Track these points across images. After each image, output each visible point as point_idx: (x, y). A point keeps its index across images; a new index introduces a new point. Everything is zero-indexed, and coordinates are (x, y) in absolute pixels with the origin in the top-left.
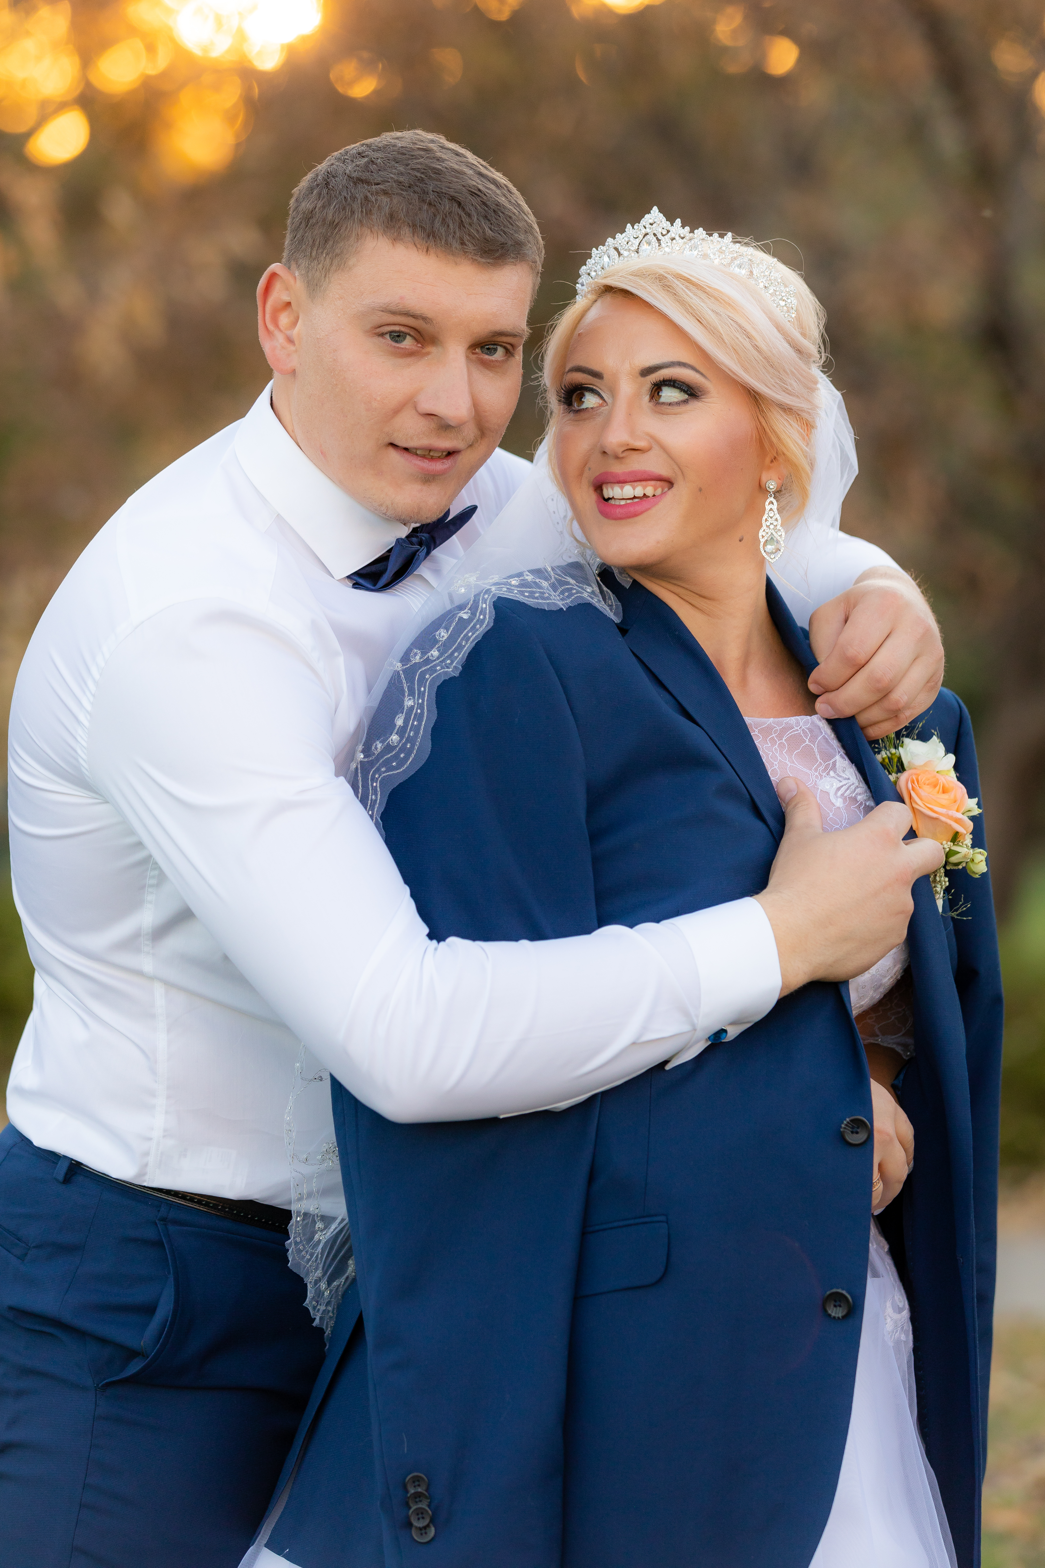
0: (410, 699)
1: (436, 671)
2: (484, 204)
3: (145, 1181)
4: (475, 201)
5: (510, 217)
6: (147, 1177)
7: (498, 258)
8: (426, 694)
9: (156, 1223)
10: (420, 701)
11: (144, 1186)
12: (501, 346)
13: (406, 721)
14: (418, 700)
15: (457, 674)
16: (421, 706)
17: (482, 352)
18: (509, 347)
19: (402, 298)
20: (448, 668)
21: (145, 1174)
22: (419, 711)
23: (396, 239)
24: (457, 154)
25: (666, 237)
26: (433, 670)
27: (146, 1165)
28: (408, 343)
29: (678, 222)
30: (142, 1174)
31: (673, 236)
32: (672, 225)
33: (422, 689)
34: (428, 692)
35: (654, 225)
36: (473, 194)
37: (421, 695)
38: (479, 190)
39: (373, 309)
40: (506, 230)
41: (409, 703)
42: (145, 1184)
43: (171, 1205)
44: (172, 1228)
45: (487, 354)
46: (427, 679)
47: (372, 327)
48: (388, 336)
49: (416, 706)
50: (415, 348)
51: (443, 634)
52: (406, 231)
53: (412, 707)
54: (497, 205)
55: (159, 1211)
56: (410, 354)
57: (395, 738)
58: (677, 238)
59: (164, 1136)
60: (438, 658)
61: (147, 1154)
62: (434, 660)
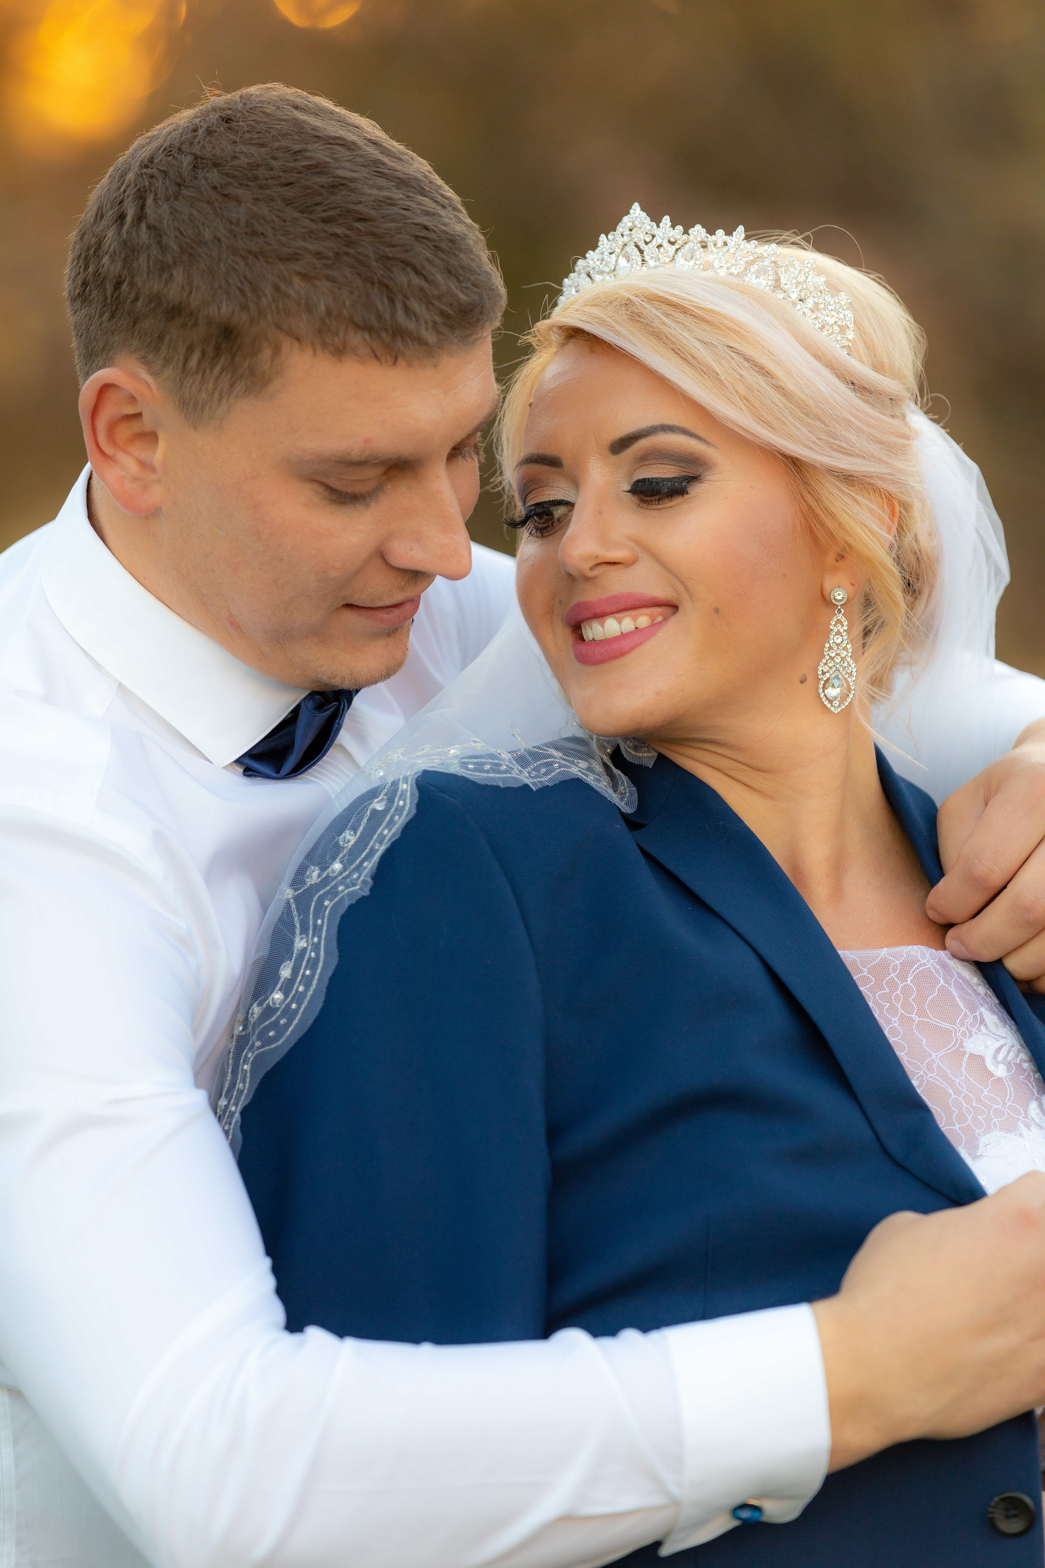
0: (301, 939)
1: (337, 893)
8: (325, 928)
10: (316, 939)
13: (295, 971)
14: (313, 939)
15: (366, 893)
16: (316, 946)
20: (354, 885)
22: (313, 954)
25: (650, 245)
26: (333, 892)
29: (666, 220)
31: (660, 241)
32: (658, 226)
33: (319, 922)
34: (327, 925)
35: (635, 231)
37: (317, 930)
41: (300, 944)
46: (326, 907)
49: (309, 948)
51: (350, 837)
53: (305, 949)
57: (278, 995)
58: (666, 244)
60: (340, 874)
62: (336, 877)
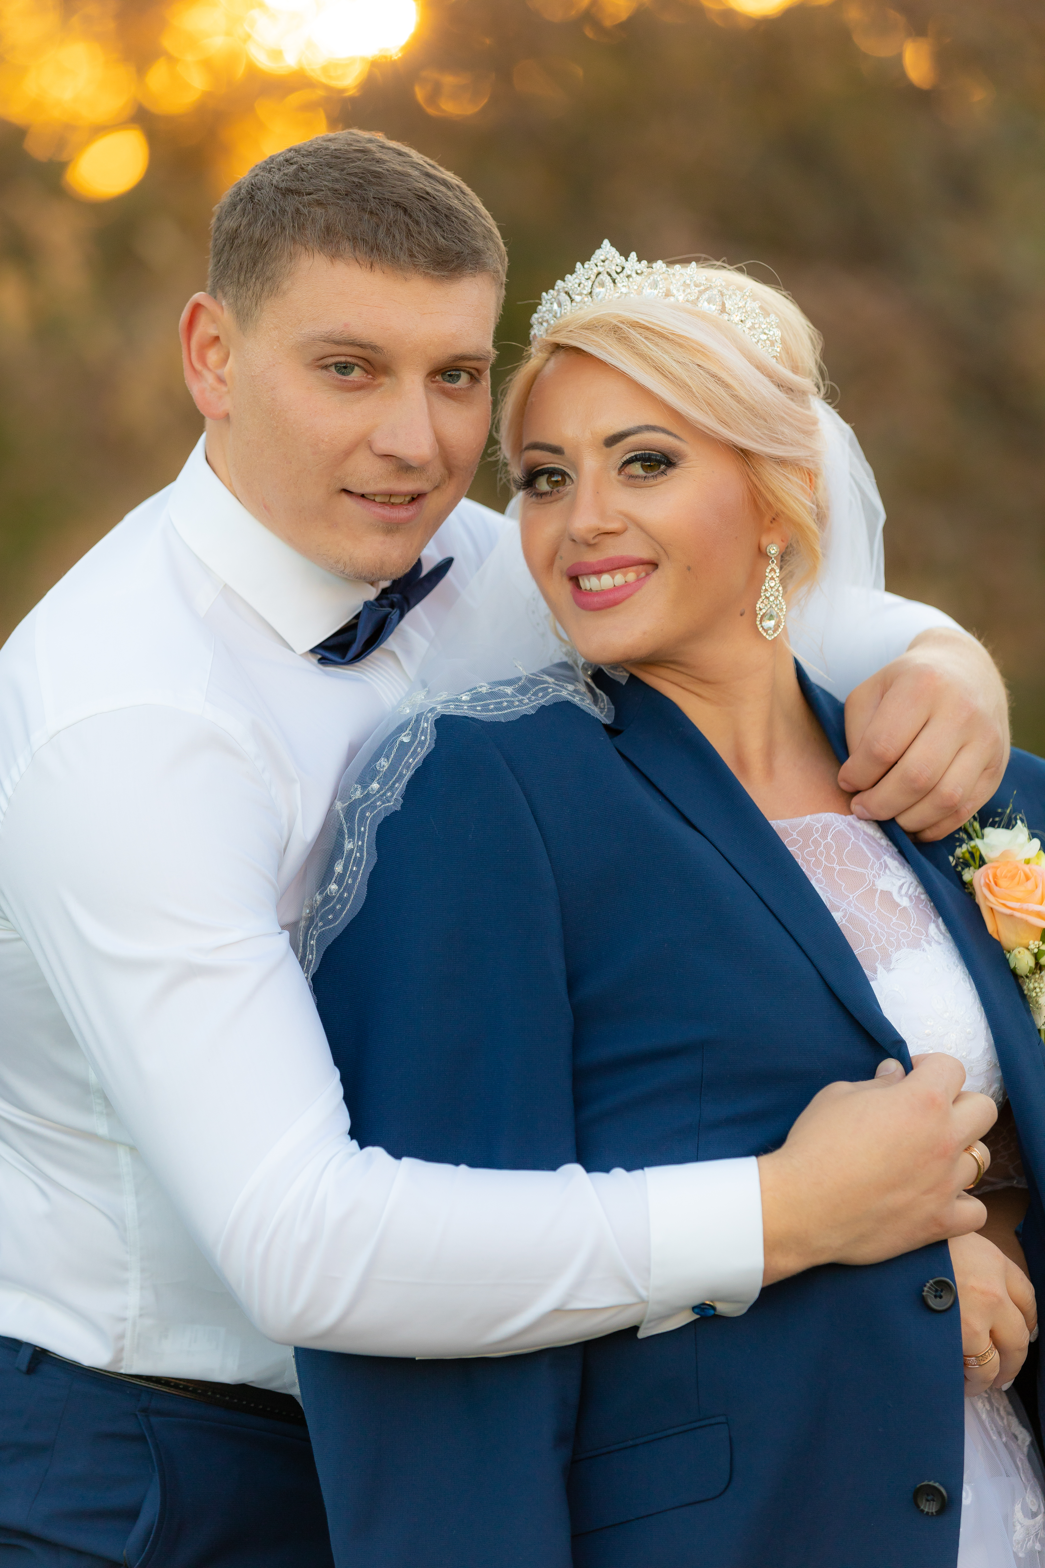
0: (349, 842)
1: (376, 807)
2: (434, 208)
3: (121, 1368)
4: (422, 205)
5: (465, 222)
6: (124, 1364)
7: (454, 270)
8: (367, 834)
9: (136, 1415)
10: (360, 843)
11: (121, 1374)
12: (464, 371)
13: (345, 868)
14: (358, 843)
15: (399, 808)
16: (360, 849)
17: (444, 379)
18: (473, 371)
19: (346, 325)
20: (389, 802)
21: (121, 1360)
22: (358, 854)
23: (335, 256)
24: (400, 154)
25: (621, 275)
26: (373, 807)
27: (122, 1350)
28: (356, 375)
29: (633, 255)
30: (118, 1359)
31: (629, 273)
32: (627, 260)
33: (362, 829)
34: (368, 830)
35: (607, 262)
36: (420, 198)
37: (361, 835)
38: (428, 193)
39: (313, 340)
40: (461, 237)
41: (348, 846)
42: (122, 1371)
43: (151, 1393)
44: (154, 1420)
45: (449, 382)
46: (368, 818)
47: (314, 360)
48: (333, 369)
49: (356, 849)
50: (364, 380)
51: (384, 764)
52: (346, 246)
53: (352, 850)
54: (449, 209)
55: (139, 1400)
56: (360, 387)
57: (334, 887)
58: (634, 275)
59: (141, 1316)
60: (378, 792)
61: (121, 1337)
62: (375, 795)
